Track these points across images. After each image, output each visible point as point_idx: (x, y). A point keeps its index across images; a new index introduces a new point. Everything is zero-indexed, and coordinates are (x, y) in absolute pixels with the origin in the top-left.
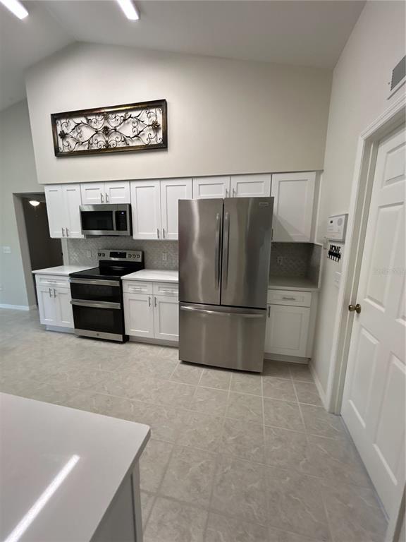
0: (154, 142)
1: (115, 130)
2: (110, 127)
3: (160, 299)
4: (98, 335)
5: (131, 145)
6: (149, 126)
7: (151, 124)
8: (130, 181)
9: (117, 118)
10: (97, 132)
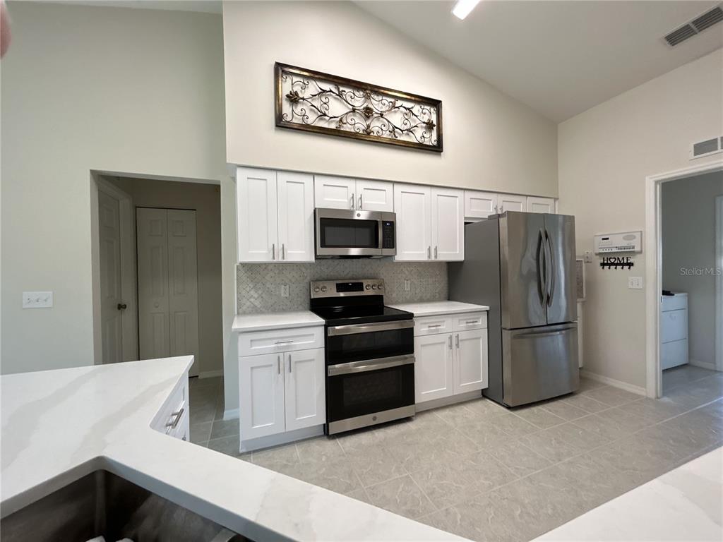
0: (427, 142)
1: (382, 115)
2: (375, 110)
3: (463, 336)
4: (375, 419)
5: (399, 138)
6: (424, 123)
7: (426, 121)
8: (394, 183)
9: (384, 101)
10: (354, 111)
